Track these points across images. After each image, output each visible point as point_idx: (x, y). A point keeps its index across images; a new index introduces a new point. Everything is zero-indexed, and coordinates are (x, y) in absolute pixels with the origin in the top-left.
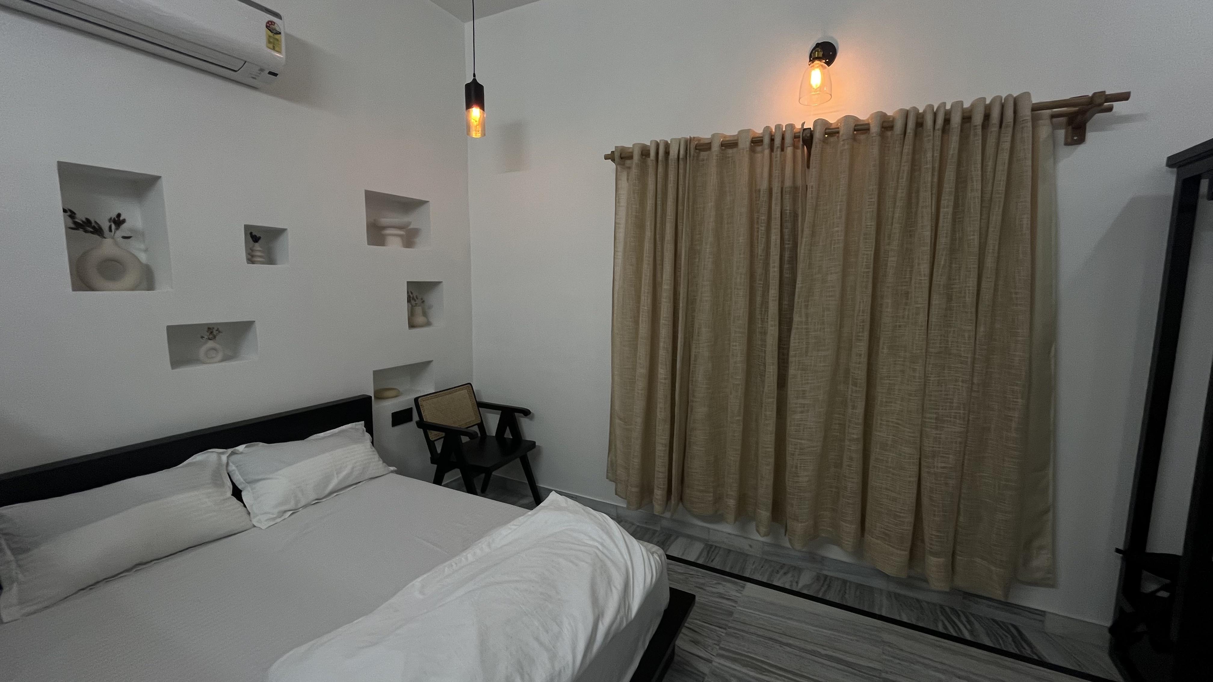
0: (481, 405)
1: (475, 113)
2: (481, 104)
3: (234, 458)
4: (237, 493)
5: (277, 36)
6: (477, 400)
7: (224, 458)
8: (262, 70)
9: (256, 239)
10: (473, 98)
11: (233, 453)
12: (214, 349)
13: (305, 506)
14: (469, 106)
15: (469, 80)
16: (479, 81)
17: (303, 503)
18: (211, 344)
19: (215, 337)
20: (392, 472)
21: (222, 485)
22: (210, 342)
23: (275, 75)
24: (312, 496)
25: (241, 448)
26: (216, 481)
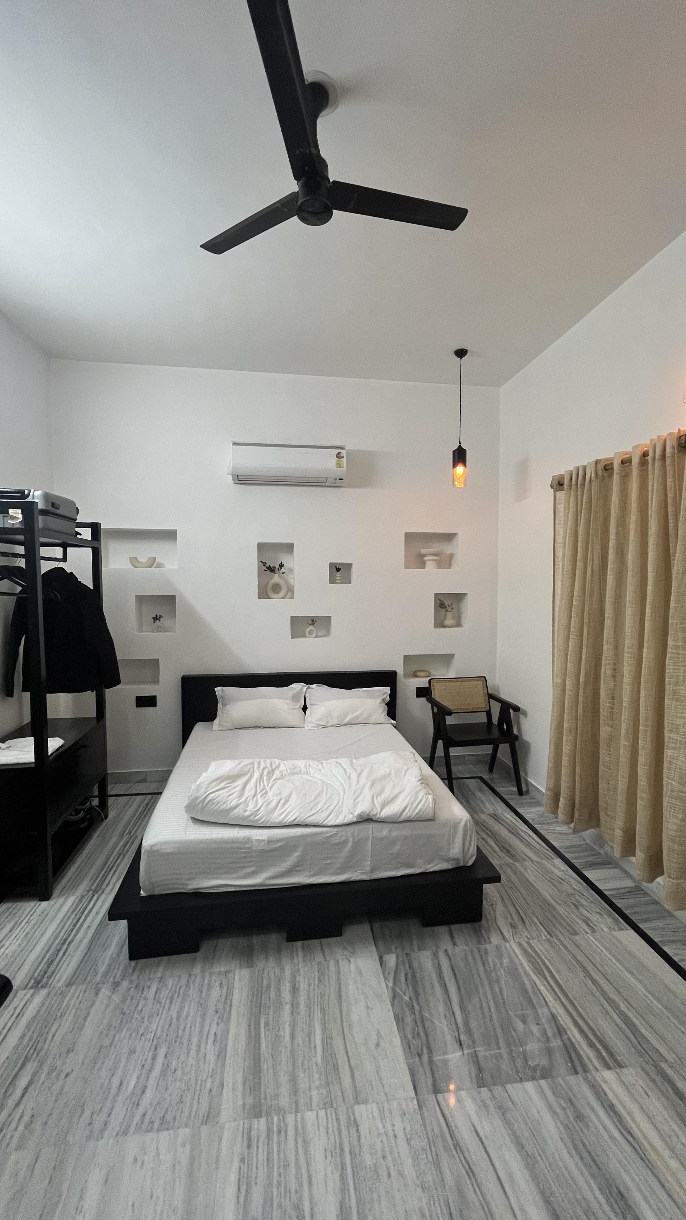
0: (491, 696)
1: (460, 469)
2: (464, 464)
3: (309, 690)
4: (305, 708)
5: (341, 460)
6: (489, 692)
7: (305, 689)
8: (335, 479)
9: (338, 570)
10: (456, 461)
11: (309, 688)
12: (311, 630)
13: (331, 726)
14: (454, 466)
15: (456, 447)
16: (464, 446)
17: (330, 724)
18: (311, 627)
19: (314, 624)
20: (392, 724)
21: (298, 702)
22: (311, 626)
23: (343, 479)
24: (336, 721)
25: (314, 686)
26: (295, 698)
